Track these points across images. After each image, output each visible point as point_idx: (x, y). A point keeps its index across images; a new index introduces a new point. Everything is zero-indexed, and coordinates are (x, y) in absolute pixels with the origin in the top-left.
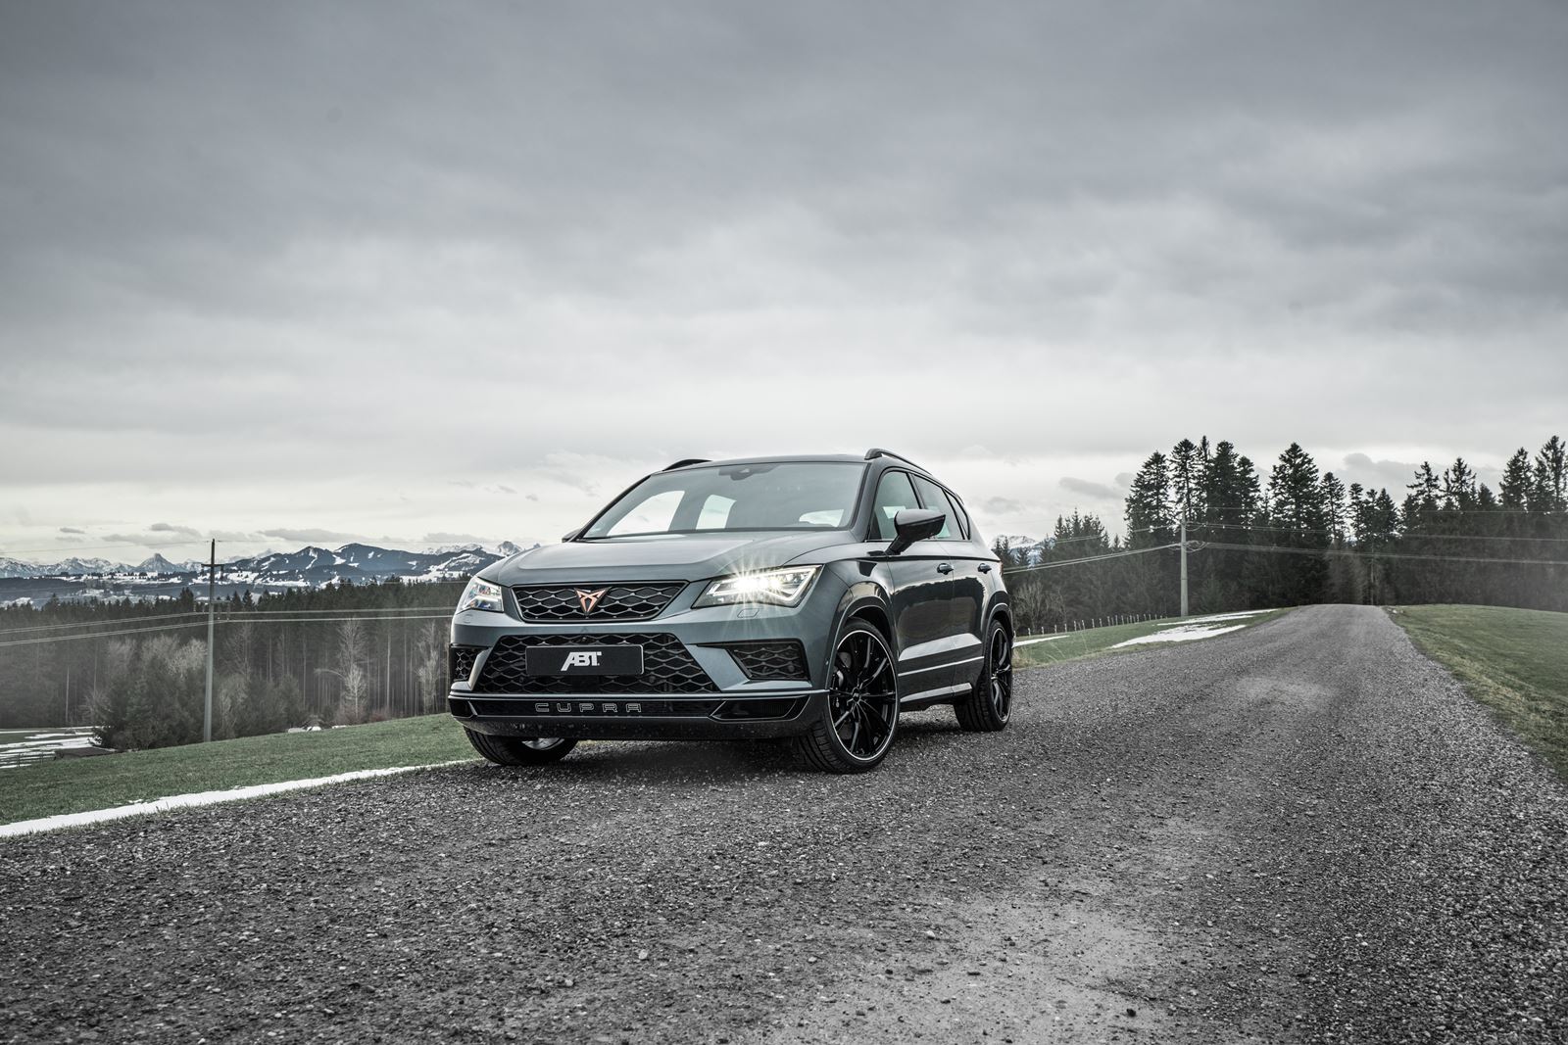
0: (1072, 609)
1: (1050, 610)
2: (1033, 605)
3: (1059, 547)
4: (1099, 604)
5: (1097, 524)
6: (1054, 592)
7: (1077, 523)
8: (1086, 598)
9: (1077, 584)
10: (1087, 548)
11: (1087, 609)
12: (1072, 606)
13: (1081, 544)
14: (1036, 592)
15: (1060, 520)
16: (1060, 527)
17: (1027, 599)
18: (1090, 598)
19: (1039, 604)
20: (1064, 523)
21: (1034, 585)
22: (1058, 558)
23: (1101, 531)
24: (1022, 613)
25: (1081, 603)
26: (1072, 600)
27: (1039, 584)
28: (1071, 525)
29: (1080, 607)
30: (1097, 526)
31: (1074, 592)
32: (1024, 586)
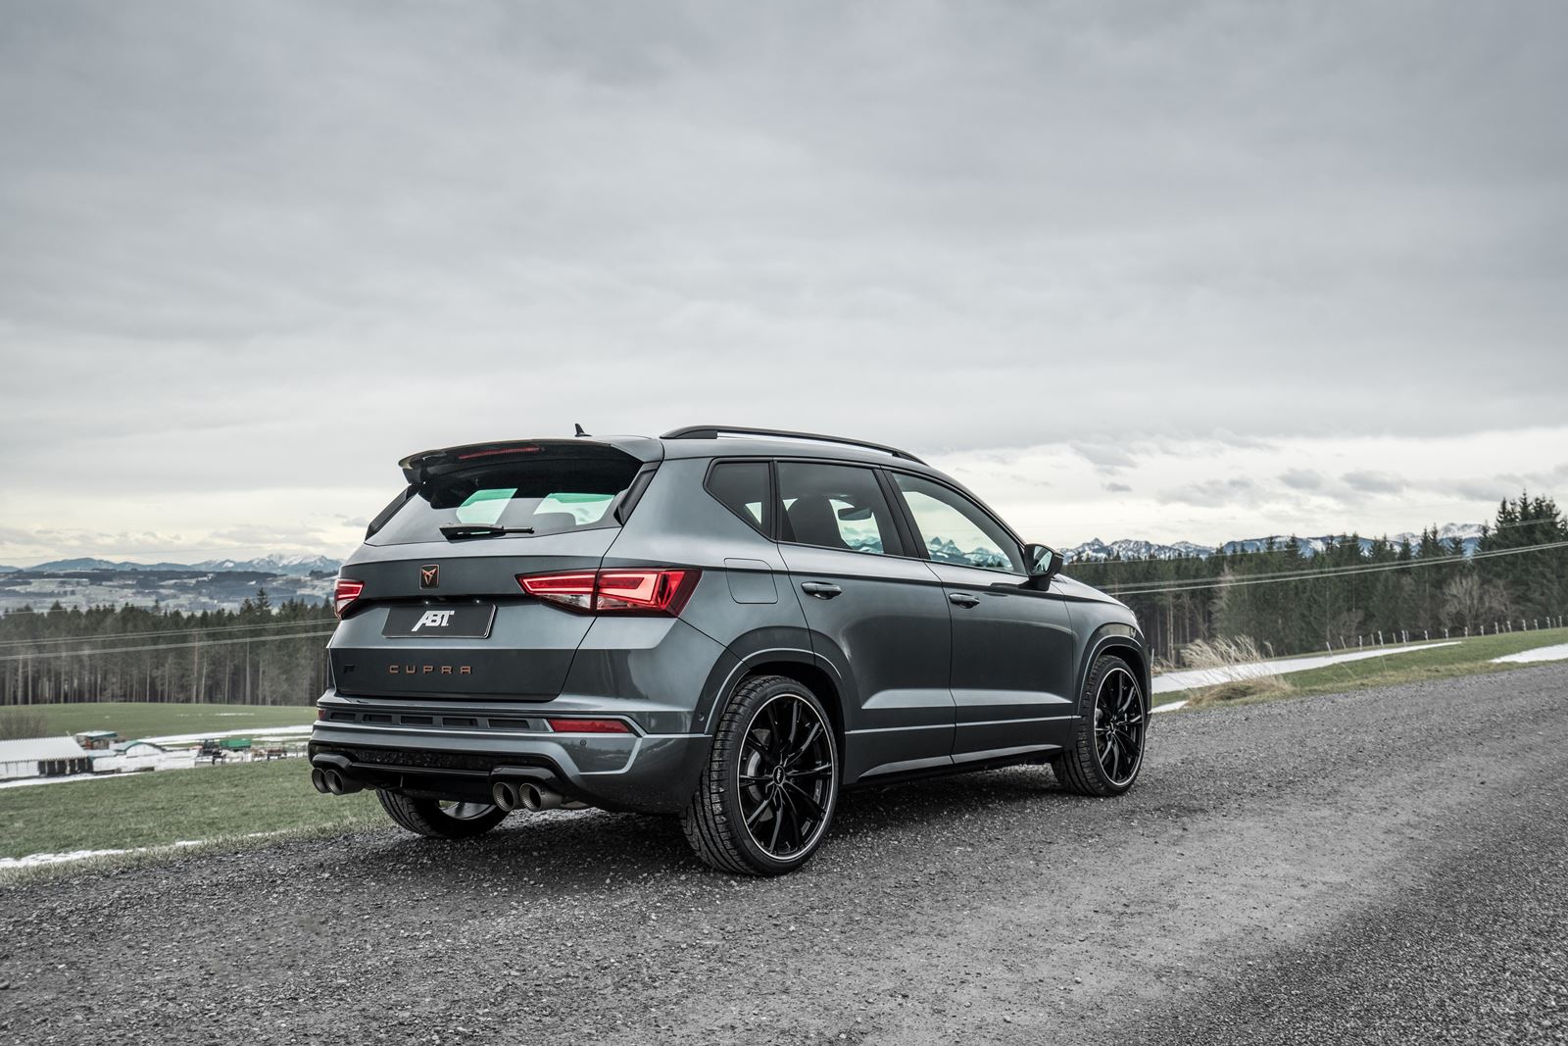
0: (1517, 606)
1: (1491, 608)
2: (1469, 602)
3: (1502, 532)
4: (1554, 601)
5: (1550, 507)
6: (1495, 587)
7: (1525, 505)
8: (1537, 594)
9: (1524, 577)
10: (1538, 535)
11: (1539, 607)
12: (1518, 603)
13: (1530, 530)
14: (1472, 588)
15: (1504, 503)
16: (1503, 513)
17: (1461, 595)
18: (1543, 594)
19: (1475, 602)
20: (1509, 507)
21: (1469, 579)
22: (1500, 546)
23: (1557, 515)
24: (1454, 611)
25: (1530, 600)
26: (1519, 597)
27: (1476, 577)
28: (1518, 509)
29: (1529, 604)
30: (1551, 510)
31: (1519, 588)
32: (1457, 579)
